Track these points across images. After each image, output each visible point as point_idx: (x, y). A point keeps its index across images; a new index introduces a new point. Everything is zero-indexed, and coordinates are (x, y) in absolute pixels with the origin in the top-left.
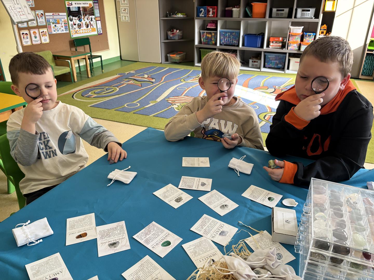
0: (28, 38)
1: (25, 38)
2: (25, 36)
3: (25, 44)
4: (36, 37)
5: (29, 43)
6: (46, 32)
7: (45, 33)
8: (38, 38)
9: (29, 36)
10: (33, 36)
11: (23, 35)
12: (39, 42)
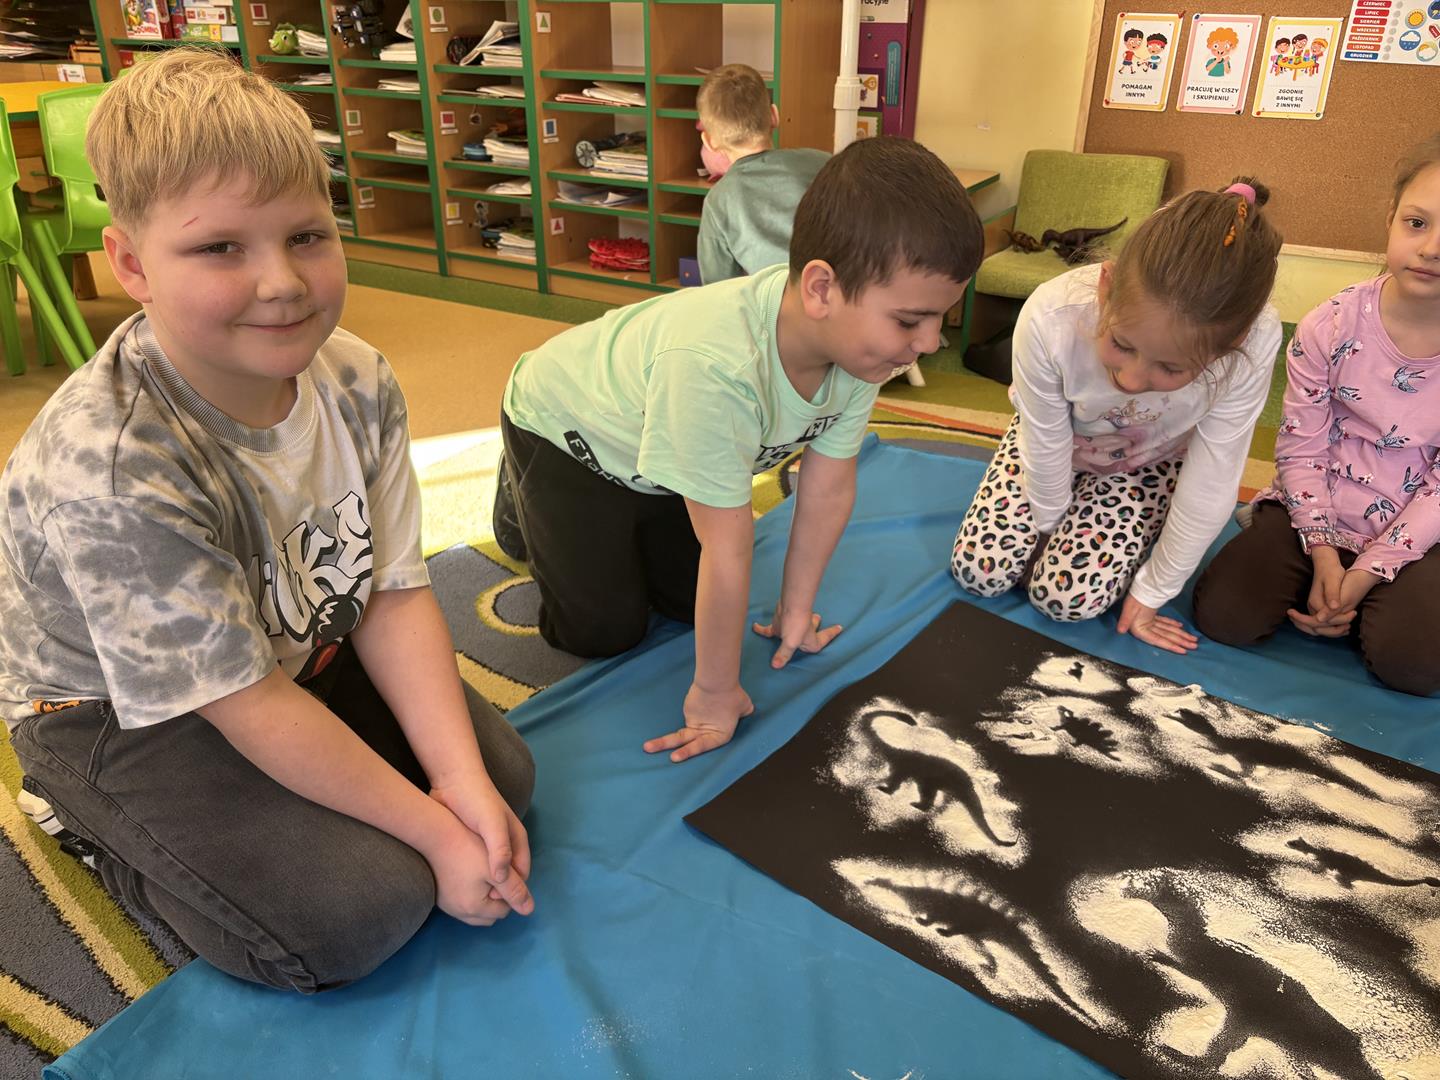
0: (1155, 67)
1: (1134, 61)
2: (1143, 52)
3: (1117, 96)
4: (1218, 69)
5: (1154, 100)
6: (1320, 43)
7: (1308, 45)
8: (1236, 77)
9: (1167, 55)
10: (1200, 54)
11: (1131, 41)
12: (1232, 104)
